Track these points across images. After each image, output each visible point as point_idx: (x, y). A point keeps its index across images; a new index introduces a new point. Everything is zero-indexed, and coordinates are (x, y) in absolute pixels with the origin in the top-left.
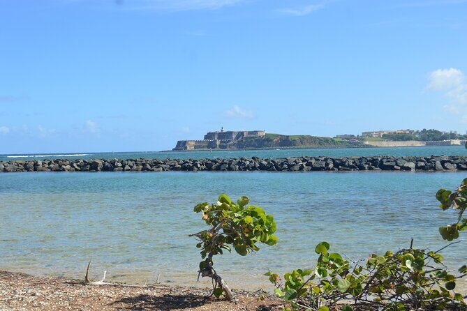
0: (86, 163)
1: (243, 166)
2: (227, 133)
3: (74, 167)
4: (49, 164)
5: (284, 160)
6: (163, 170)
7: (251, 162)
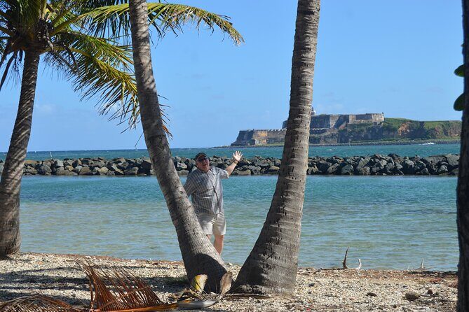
0: (131, 165)
1: (376, 168)
2: (321, 117)
3: (112, 169)
4: (75, 165)
5: (441, 159)
6: (252, 174)
7: (389, 161)
